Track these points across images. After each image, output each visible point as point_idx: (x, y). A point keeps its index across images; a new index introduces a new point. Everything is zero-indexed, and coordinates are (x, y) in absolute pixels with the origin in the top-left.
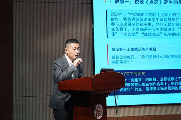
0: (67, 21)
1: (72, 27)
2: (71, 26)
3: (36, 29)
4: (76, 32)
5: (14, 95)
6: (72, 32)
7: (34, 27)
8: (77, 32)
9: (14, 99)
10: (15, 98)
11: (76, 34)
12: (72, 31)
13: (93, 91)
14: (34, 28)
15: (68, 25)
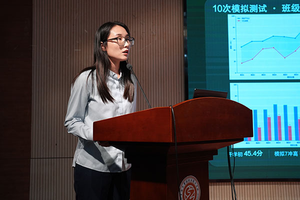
0: (134, 13)
1: (144, 23)
2: (141, 22)
3: (75, 28)
4: (152, 34)
5: (33, 155)
6: (144, 34)
7: (72, 24)
8: (154, 33)
9: (32, 161)
10: (34, 160)
11: (152, 37)
12: (144, 31)
13: (173, 144)
14: (72, 26)
15: (136, 20)
